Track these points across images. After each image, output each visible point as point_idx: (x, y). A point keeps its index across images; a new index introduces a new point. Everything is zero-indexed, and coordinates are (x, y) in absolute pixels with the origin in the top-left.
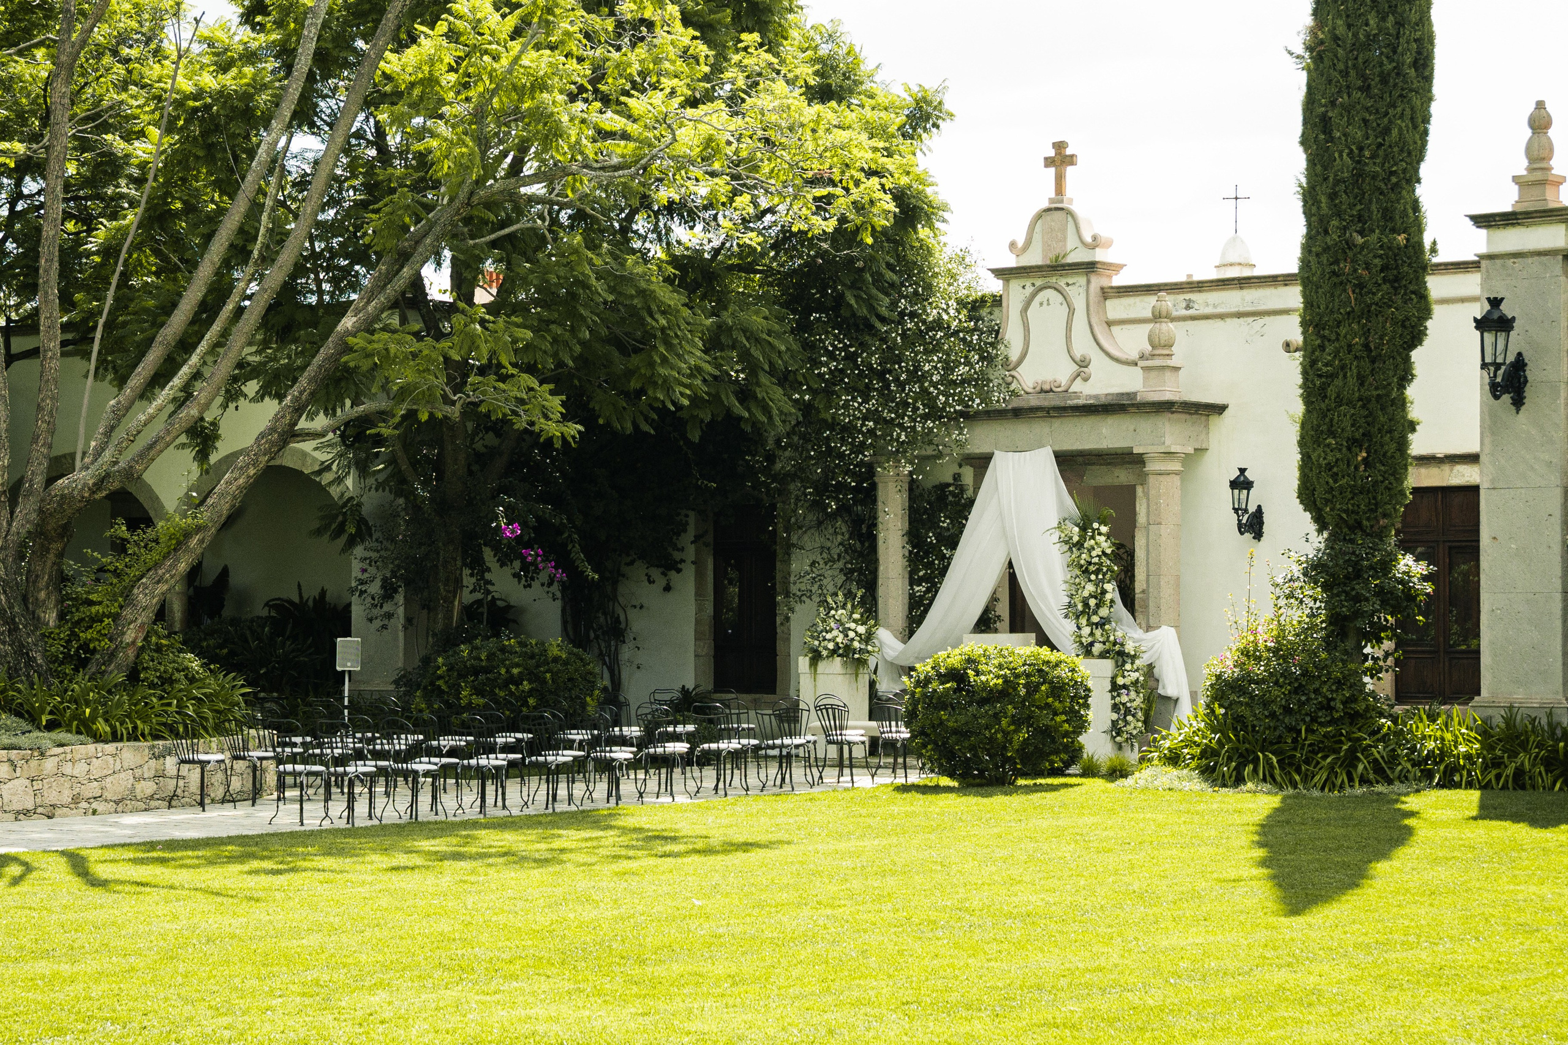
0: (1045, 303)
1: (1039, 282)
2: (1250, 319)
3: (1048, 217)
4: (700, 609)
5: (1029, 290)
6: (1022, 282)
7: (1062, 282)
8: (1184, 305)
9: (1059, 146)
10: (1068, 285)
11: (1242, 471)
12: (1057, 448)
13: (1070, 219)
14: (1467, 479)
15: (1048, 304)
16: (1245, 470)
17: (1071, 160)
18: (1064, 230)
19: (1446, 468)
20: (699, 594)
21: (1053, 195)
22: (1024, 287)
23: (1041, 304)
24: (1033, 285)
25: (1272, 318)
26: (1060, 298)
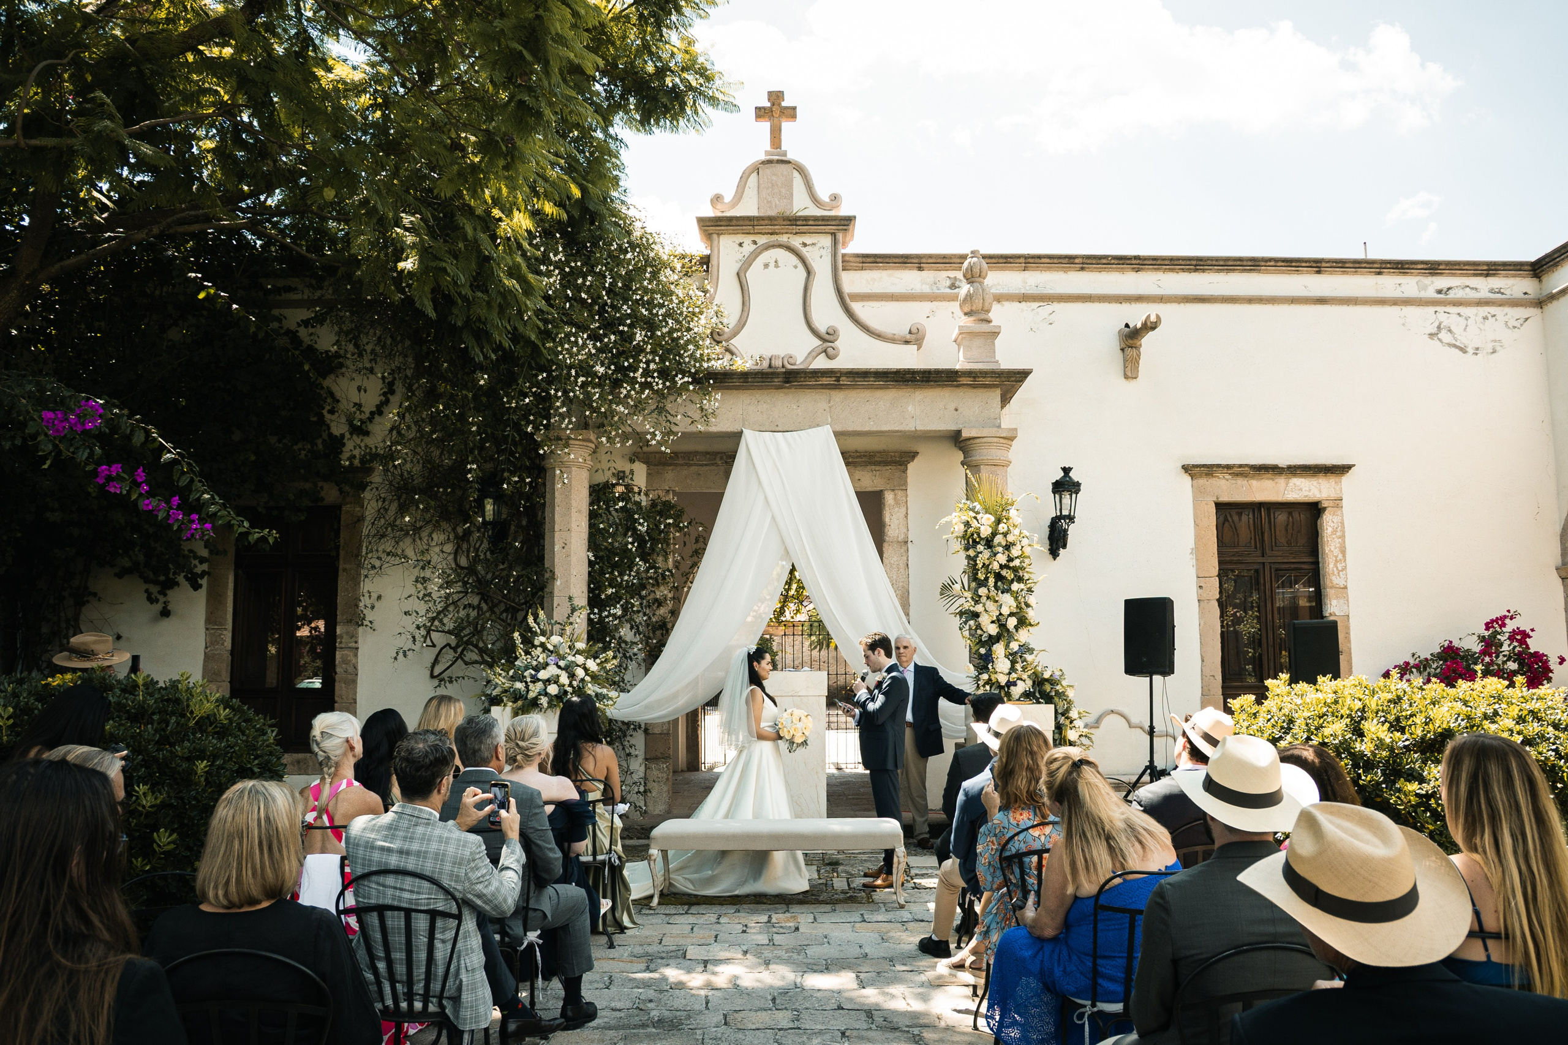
0: (772, 265)
1: (762, 240)
2: (1035, 305)
3: (767, 171)
4: (212, 642)
5: (748, 248)
6: (740, 238)
7: (796, 241)
8: (948, 283)
9: (776, 97)
10: (805, 245)
11: (1066, 471)
12: (839, 428)
13: (796, 174)
14: (1306, 493)
15: (777, 266)
16: (1070, 469)
17: (791, 113)
18: (789, 186)
19: (1281, 481)
20: (212, 620)
21: (768, 148)
22: (741, 245)
23: (766, 266)
24: (755, 242)
25: (1062, 305)
26: (794, 260)
